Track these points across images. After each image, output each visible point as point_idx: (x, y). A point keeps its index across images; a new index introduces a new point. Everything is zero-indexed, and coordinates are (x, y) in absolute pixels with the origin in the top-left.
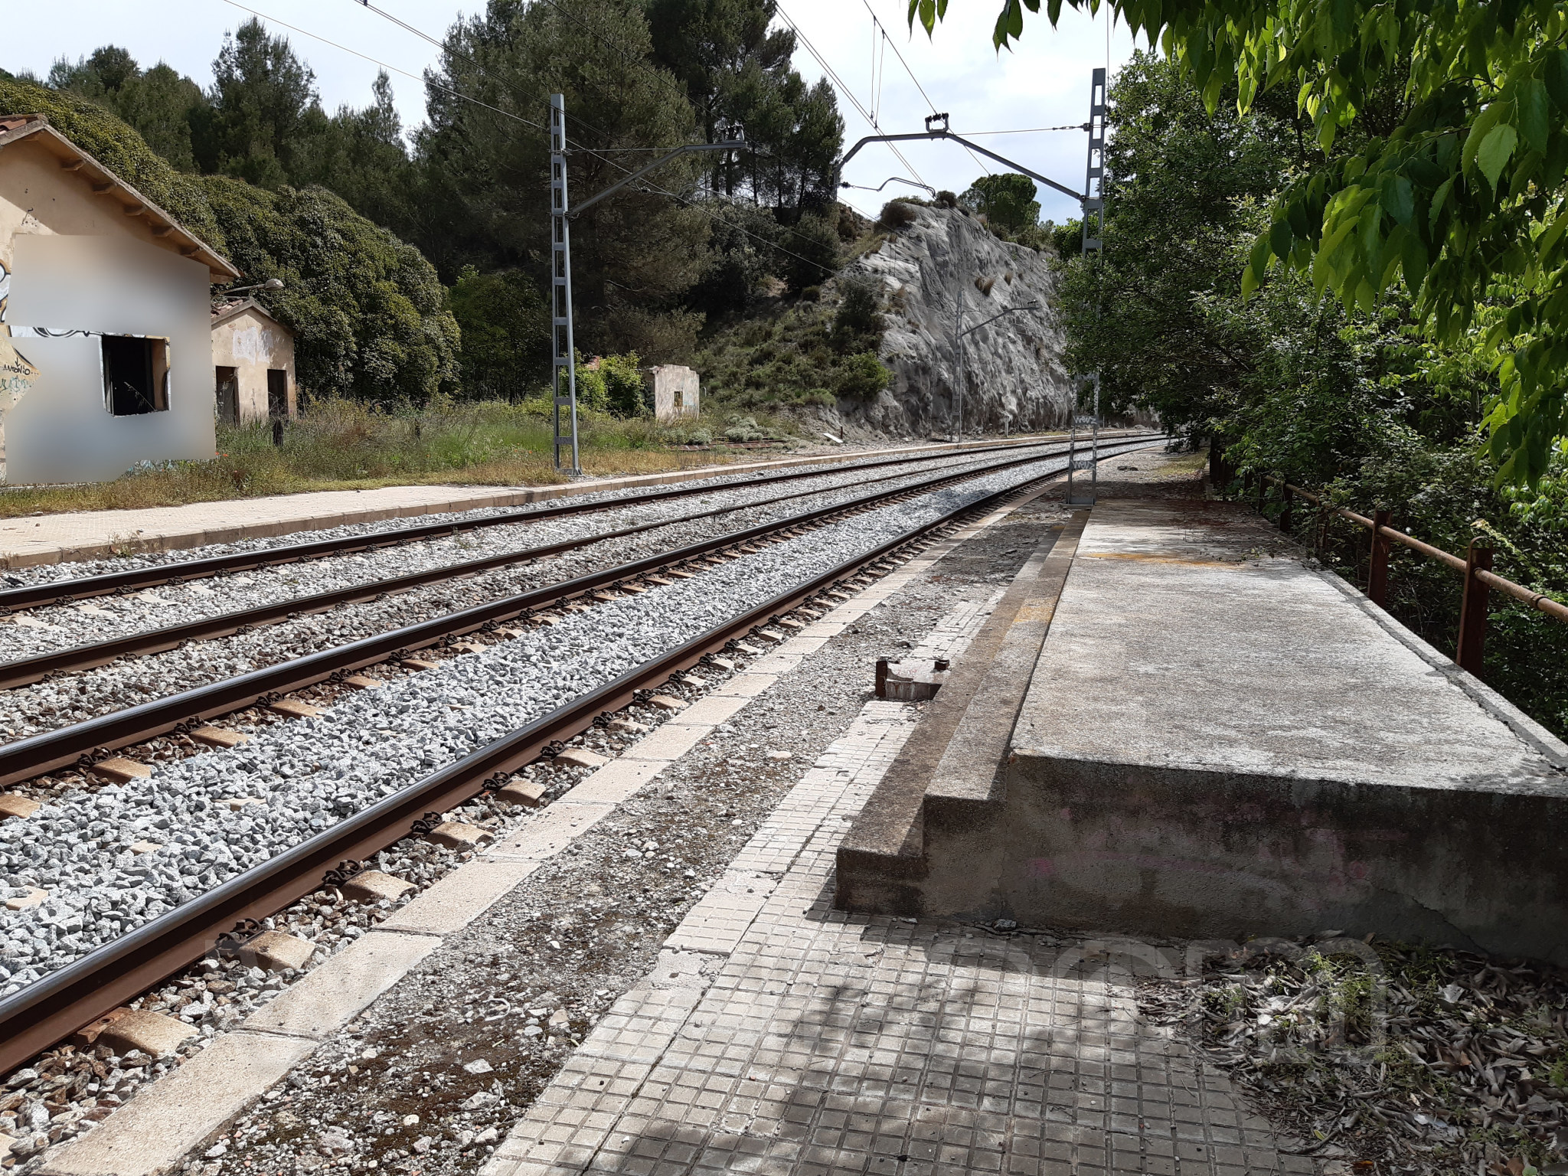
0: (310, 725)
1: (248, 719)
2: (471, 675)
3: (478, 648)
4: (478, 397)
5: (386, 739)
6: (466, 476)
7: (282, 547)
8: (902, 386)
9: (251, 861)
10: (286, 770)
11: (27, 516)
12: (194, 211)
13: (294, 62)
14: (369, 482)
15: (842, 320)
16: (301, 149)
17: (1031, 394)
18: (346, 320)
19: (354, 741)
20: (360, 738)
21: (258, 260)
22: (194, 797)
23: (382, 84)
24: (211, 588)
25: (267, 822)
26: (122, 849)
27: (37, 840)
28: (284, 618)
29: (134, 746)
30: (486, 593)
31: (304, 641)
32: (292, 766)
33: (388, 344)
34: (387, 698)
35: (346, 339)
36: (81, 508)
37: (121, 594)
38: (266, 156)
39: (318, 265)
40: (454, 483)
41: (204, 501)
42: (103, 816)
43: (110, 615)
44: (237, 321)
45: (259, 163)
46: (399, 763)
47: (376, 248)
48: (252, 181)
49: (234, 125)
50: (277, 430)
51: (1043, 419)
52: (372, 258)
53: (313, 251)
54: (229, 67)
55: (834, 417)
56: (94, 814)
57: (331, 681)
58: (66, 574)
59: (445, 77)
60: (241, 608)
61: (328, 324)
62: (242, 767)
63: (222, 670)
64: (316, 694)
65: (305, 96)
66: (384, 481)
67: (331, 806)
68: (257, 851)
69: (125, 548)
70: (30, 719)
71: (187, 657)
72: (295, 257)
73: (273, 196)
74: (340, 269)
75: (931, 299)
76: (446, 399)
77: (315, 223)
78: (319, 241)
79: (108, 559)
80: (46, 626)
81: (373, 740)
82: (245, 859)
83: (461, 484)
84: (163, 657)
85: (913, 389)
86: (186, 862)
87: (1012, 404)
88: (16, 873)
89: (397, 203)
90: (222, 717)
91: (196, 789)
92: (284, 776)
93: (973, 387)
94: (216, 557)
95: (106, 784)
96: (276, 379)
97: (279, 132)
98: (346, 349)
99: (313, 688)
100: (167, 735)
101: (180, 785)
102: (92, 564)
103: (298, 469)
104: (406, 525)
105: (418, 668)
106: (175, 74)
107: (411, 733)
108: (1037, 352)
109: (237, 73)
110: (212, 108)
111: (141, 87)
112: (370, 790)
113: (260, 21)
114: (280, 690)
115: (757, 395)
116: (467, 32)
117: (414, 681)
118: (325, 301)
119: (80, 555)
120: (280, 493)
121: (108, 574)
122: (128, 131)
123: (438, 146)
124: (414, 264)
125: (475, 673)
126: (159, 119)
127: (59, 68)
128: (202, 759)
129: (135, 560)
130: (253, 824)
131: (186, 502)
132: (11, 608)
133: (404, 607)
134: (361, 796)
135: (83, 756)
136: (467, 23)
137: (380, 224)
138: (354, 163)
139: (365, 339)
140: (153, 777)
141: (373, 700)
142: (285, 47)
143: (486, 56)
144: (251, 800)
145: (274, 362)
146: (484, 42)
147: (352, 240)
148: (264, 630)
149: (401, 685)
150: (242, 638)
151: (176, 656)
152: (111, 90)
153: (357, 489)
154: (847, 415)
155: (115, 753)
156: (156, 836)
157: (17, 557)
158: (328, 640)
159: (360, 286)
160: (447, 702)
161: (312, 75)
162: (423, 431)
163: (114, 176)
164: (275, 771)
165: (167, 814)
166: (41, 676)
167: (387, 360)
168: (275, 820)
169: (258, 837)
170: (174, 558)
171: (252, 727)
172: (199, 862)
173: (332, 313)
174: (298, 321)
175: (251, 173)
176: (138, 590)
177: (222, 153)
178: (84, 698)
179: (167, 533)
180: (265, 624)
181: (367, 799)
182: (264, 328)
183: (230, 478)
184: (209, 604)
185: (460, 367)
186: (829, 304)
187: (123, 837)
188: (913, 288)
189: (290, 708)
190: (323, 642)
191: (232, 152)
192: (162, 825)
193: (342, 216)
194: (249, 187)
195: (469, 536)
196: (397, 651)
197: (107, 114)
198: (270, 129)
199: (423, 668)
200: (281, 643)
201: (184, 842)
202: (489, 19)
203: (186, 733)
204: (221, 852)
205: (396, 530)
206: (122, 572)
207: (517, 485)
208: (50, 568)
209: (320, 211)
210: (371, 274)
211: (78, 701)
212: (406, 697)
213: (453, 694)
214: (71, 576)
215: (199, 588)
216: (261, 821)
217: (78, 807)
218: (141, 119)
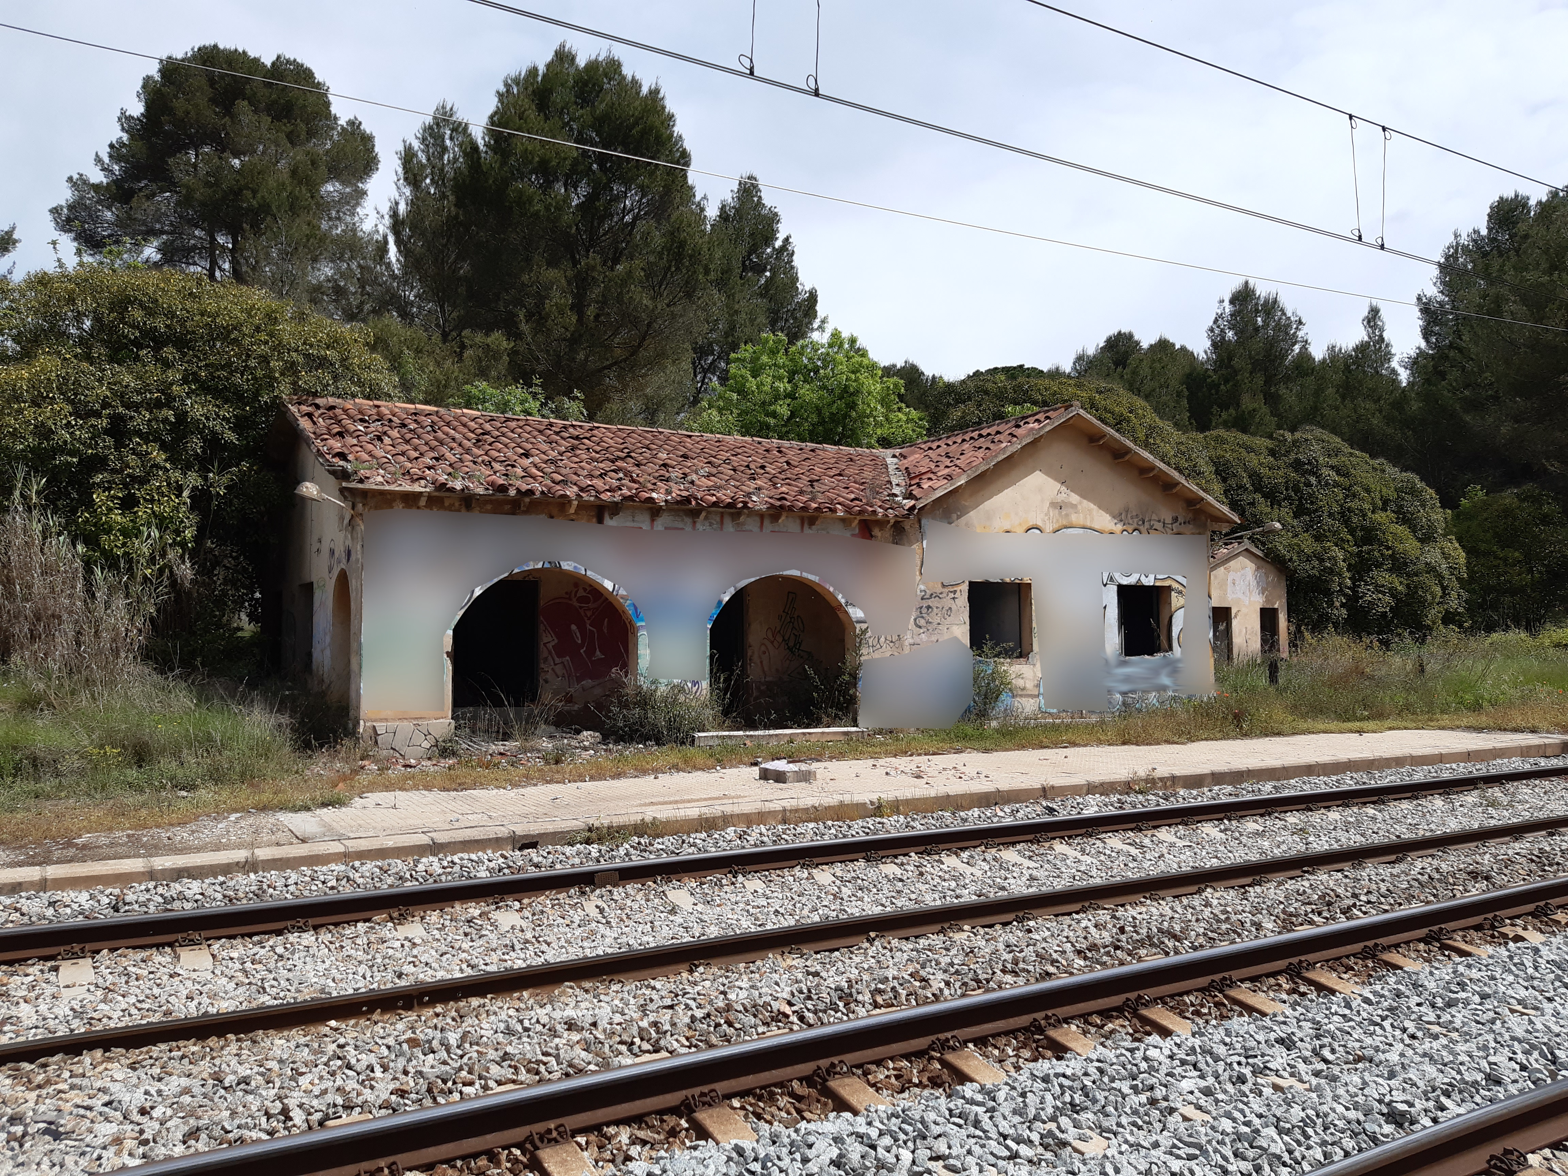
0: (1348, 1006)
1: (1280, 986)
2: (1530, 971)
3: (1534, 937)
4: (1490, 628)
5: (1436, 1037)
6: (1484, 720)
7: (1286, 793)
9: (1304, 1158)
10: (1326, 1053)
11: (1056, 747)
12: (1195, 466)
13: (1284, 314)
14: (1371, 725)
16: (1289, 395)
18: (1340, 555)
19: (1398, 1033)
20: (1404, 1030)
21: (1252, 504)
22: (1235, 1066)
23: (1373, 318)
24: (1221, 831)
25: (1318, 1116)
26: (1172, 1111)
27: (1094, 1082)
28: (1298, 872)
29: (1172, 996)
30: (1533, 866)
31: (1329, 904)
32: (1333, 1051)
33: (1385, 577)
34: (1431, 985)
35: (1340, 575)
36: (1100, 743)
37: (1141, 830)
38: (1256, 405)
39: (1312, 503)
40: (1469, 728)
41: (1206, 739)
42: (1152, 1070)
43: (1133, 851)
44: (1232, 563)
45: (1249, 412)
46: (1459, 1072)
47: (1371, 480)
48: (1244, 431)
49: (1227, 381)
50: (1274, 670)
52: (1368, 490)
53: (1306, 490)
54: (1222, 331)
56: (1144, 1066)
57: (1365, 955)
58: (1092, 807)
59: (1440, 297)
60: (1254, 857)
61: (1321, 560)
62: (1280, 1041)
63: (1248, 925)
64: (1349, 968)
65: (1294, 344)
66: (1388, 723)
67: (1385, 1111)
68: (1309, 1148)
69: (1143, 784)
70: (1079, 952)
71: (1207, 904)
72: (1288, 498)
73: (1268, 443)
74: (1335, 505)
76: (1452, 633)
77: (1310, 463)
78: (1313, 480)
79: (1127, 794)
80: (1079, 855)
81: (1420, 1034)
82: (1297, 1154)
83: (1479, 729)
84: (1185, 901)
86: (1239, 1145)
88: (1077, 1113)
89: (1390, 431)
90: (1253, 979)
91: (1236, 1058)
92: (1326, 1061)
94: (1224, 800)
95: (1149, 1034)
96: (1268, 617)
97: (1268, 382)
98: (1340, 585)
99: (1345, 961)
100: (1201, 990)
101: (1221, 1050)
102: (1114, 798)
103: (1294, 709)
104: (1420, 776)
105: (1463, 953)
106: (1173, 345)
107: (1467, 1036)
109: (1230, 334)
110: (1207, 369)
111: (1145, 362)
112: (1427, 1100)
113: (1251, 283)
114: (1311, 957)
116: (1465, 248)
117: (1461, 969)
118: (1318, 538)
119: (1104, 788)
120: (1279, 734)
121: (1128, 810)
122: (1139, 402)
123: (1435, 367)
124: (1413, 492)
125: (1536, 968)
126: (1161, 387)
127: (1080, 358)
128: (1239, 1023)
129: (1151, 797)
130: (1303, 1114)
131: (1191, 740)
132: (1050, 835)
133: (1437, 876)
134: (1419, 1105)
135: (1128, 999)
136: (1464, 240)
137: (1373, 456)
138: (1343, 398)
139: (1359, 573)
140: (1193, 1035)
141: (1416, 985)
142: (1275, 301)
143: (1487, 267)
144: (1292, 1081)
145: (1267, 600)
146: (1485, 255)
147: (1346, 475)
148: (1280, 884)
149: (1445, 972)
150: (1258, 889)
151: (1197, 901)
152: (1120, 369)
153: (1360, 732)
155: (1155, 1001)
156: (1202, 1102)
157: (1053, 787)
158: (1354, 905)
159: (1355, 520)
160: (1504, 1000)
161: (1300, 322)
162: (1428, 668)
163: (1131, 445)
164: (1316, 1053)
165: (1211, 1080)
166: (1078, 906)
167: (1384, 594)
168: (1326, 1115)
169: (1310, 1131)
170: (1186, 798)
171: (1284, 996)
172: (1252, 1147)
173: (1326, 550)
174: (1291, 560)
175: (1242, 424)
176: (1155, 827)
177: (1215, 409)
178: (1123, 937)
179: (1179, 771)
180: (1280, 877)
181: (1425, 1111)
182: (1258, 568)
183: (1230, 717)
184: (1222, 848)
185: (1465, 595)
187: (1171, 1098)
189: (1323, 980)
190: (1349, 908)
191: (1224, 407)
192: (1207, 1092)
193: (1337, 452)
194: (1245, 437)
195: (1495, 792)
196: (1435, 928)
197: (1121, 391)
198: (1260, 380)
199: (1468, 954)
200: (1304, 904)
201: (1234, 1120)
202: (1490, 229)
203: (1221, 991)
204: (1274, 1141)
205: (1407, 780)
206: (1140, 809)
207: (1548, 732)
208: (1081, 800)
209: (1316, 451)
210: (1366, 506)
211: (1119, 941)
212: (1454, 987)
213: (1510, 992)
214: (1096, 809)
215: (1210, 830)
216: (1311, 1112)
217: (1128, 1054)
218: (1146, 388)
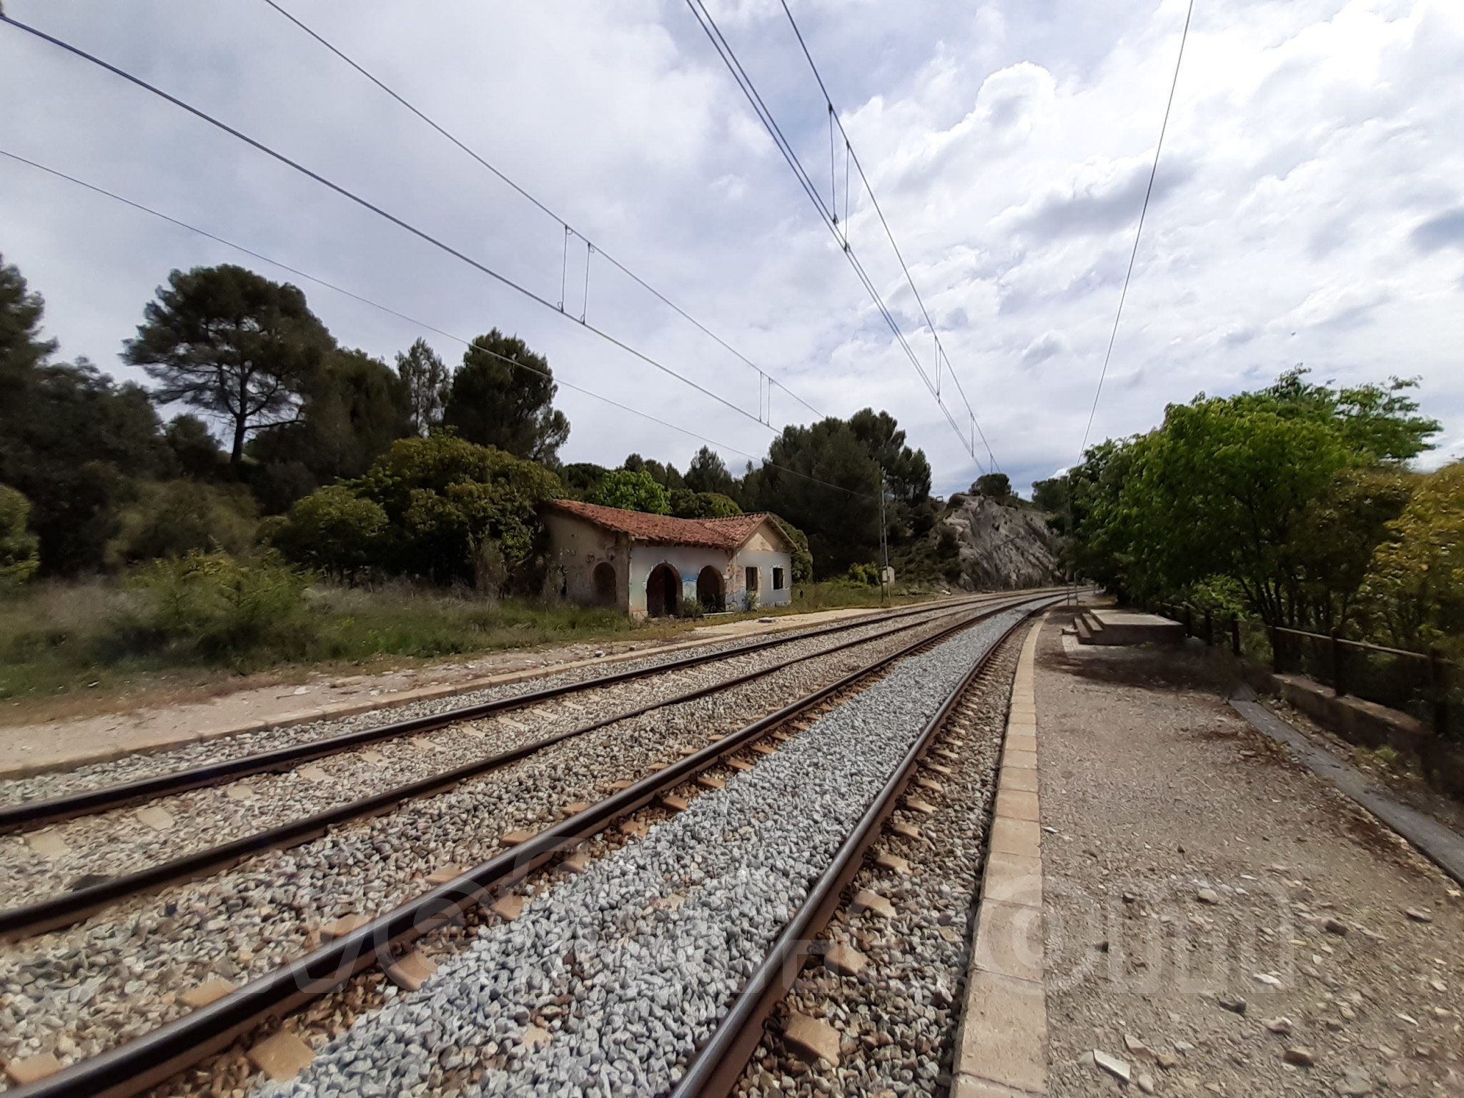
8: (970, 571)
15: (940, 544)
17: (1022, 572)
51: (1028, 583)
54: (695, 465)
55: (944, 583)
75: (976, 534)
85: (974, 572)
87: (1014, 577)
93: (998, 570)
108: (1023, 554)
109: (699, 466)
113: (706, 447)
115: (913, 576)
142: (716, 455)
154: (949, 583)
186: (935, 540)
188: (968, 530)
